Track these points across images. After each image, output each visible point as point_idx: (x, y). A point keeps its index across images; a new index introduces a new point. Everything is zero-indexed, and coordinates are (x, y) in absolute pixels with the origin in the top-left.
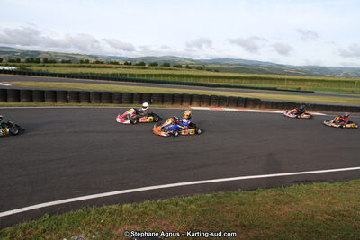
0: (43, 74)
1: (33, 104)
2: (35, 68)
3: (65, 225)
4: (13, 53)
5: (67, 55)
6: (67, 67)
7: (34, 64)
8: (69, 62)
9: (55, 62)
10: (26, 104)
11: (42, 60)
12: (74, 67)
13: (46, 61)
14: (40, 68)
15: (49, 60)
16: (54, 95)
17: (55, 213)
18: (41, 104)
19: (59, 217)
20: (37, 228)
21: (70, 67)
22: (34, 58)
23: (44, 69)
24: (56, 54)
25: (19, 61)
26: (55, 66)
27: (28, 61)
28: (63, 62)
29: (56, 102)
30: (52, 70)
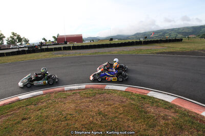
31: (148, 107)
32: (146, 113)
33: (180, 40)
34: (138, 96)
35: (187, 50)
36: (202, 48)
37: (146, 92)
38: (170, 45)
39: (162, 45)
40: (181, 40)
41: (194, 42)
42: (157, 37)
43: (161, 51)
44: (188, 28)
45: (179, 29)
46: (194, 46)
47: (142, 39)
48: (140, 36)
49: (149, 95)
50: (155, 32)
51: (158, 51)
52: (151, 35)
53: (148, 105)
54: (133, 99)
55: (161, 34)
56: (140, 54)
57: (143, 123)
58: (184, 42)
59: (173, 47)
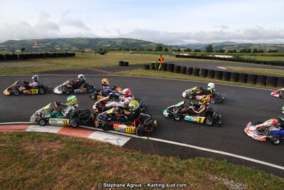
0: (250, 62)
1: (238, 83)
2: (246, 57)
3: (236, 173)
4: (233, 46)
5: (275, 46)
6: (273, 56)
7: (245, 54)
8: (276, 51)
9: (262, 52)
10: (233, 83)
11: (252, 50)
12: (280, 56)
13: (255, 51)
14: (249, 57)
15: (258, 51)
16: (255, 79)
17: (231, 162)
18: (244, 84)
19: (233, 166)
20: (217, 165)
21: (276, 56)
22: (246, 49)
23: (252, 58)
24: (265, 45)
25: (235, 51)
26: (261, 55)
27: (241, 52)
28: (270, 52)
29: (255, 83)
30: (259, 58)
31: (26, 146)
32: (23, 153)
33: (72, 55)
34: (11, 135)
35: (80, 68)
36: (95, 65)
37: (23, 127)
38: (60, 61)
39: (49, 60)
40: (74, 54)
41: (89, 58)
42: (43, 48)
43: (47, 69)
44: (82, 39)
45: (72, 39)
46: (87, 63)
47: (18, 52)
48: (15, 46)
49: (28, 130)
50: (39, 42)
51: (43, 70)
52: (34, 45)
53: (26, 144)
54: (4, 141)
55: (48, 44)
56: (15, 74)
57: (18, 167)
58: (77, 57)
59: (63, 64)
